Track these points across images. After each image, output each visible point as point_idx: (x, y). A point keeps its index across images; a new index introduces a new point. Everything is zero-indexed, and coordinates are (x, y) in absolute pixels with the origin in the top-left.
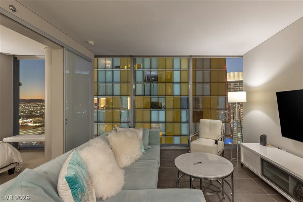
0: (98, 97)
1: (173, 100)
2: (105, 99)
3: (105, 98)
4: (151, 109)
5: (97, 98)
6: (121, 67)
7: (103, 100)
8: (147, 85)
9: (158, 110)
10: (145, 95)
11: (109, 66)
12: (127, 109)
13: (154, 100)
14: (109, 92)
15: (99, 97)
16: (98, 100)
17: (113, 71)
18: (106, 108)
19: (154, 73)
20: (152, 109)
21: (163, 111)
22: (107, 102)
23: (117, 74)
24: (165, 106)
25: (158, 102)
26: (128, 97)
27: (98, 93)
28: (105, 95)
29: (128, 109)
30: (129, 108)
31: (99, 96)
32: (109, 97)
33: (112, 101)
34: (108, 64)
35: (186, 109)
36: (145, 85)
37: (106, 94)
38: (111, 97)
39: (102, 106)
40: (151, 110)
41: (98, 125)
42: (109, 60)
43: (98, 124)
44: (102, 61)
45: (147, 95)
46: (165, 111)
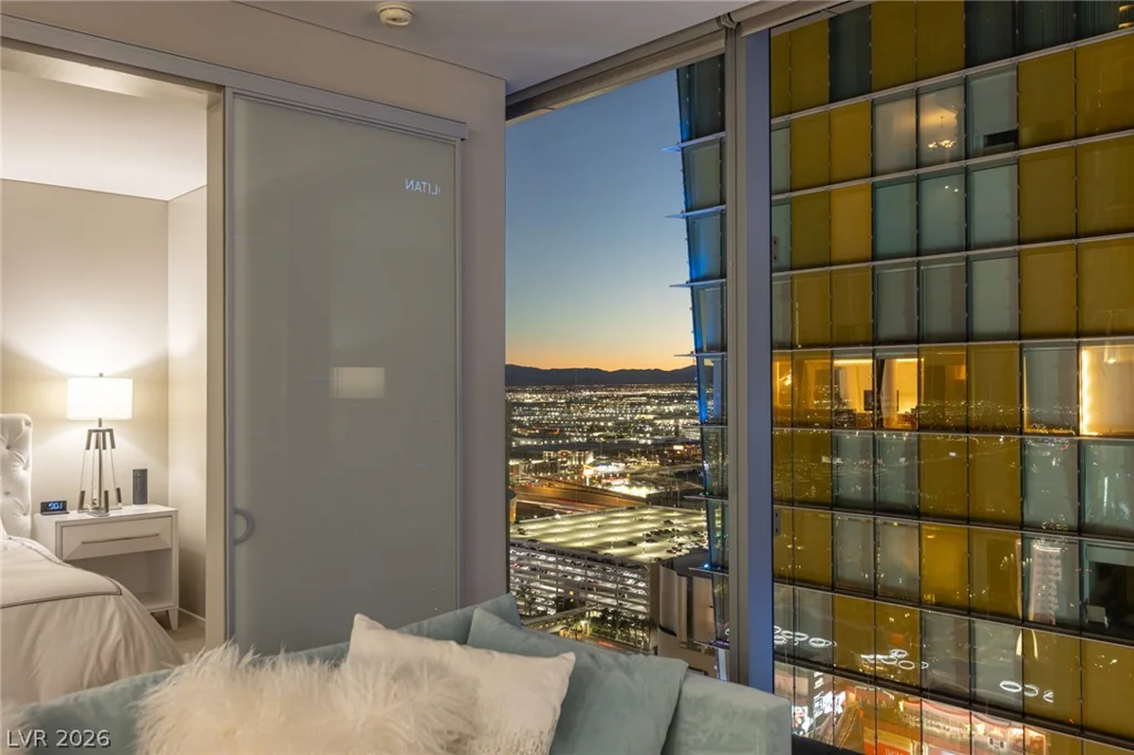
0: (874, 352)
2: (919, 363)
3: (919, 357)
5: (873, 358)
6: (1025, 135)
7: (905, 369)
11: (947, 143)
12: (1076, 432)
14: (940, 318)
15: (882, 351)
16: (880, 369)
17: (967, 172)
18: (918, 422)
22: (932, 383)
23: (995, 188)
26: (1079, 346)
27: (875, 327)
28: (916, 339)
29: (1085, 430)
30: (1091, 427)
31: (880, 343)
32: (943, 352)
33: (963, 376)
34: (939, 133)
37: (925, 332)
38: (956, 350)
39: (907, 405)
41: (881, 529)
42: (942, 105)
43: (880, 519)
44: (898, 120)
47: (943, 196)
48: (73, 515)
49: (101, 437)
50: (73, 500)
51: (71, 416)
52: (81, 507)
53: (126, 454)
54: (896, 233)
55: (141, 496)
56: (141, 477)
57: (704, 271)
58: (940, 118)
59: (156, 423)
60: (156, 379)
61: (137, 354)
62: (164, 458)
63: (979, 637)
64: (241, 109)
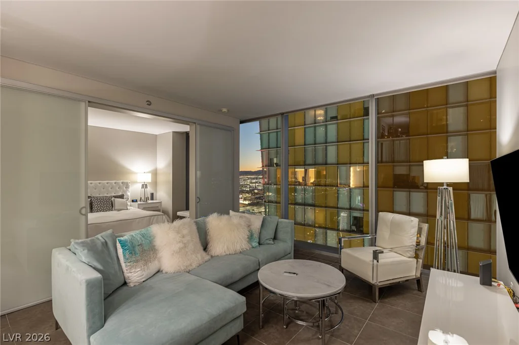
0: (305, 167)
2: (315, 170)
4: (393, 188)
5: (304, 169)
6: (339, 118)
7: (312, 172)
8: (386, 142)
9: (410, 191)
10: (382, 162)
11: (322, 118)
12: (349, 186)
13: (401, 170)
14: (320, 159)
15: (307, 167)
16: (306, 171)
17: (326, 126)
18: (316, 184)
19: (400, 119)
20: (397, 188)
21: (422, 193)
22: (318, 175)
23: (332, 129)
25: (408, 175)
26: (350, 166)
27: (305, 161)
28: (314, 164)
29: (351, 186)
30: (353, 185)
31: (306, 165)
32: (321, 167)
33: (325, 173)
34: (320, 115)
35: (482, 190)
36: (382, 144)
37: (316, 163)
38: (323, 167)
39: (312, 180)
40: (394, 191)
41: (306, 210)
43: (306, 207)
44: (311, 113)
45: (386, 162)
46: (427, 192)
47: (321, 131)
48: (139, 202)
49: (145, 186)
50: (139, 200)
51: (138, 181)
52: (140, 201)
53: (149, 190)
54: (310, 139)
55: (152, 199)
56: (152, 195)
57: (264, 147)
58: (320, 112)
59: (155, 183)
60: (155, 173)
61: (150, 168)
62: (156, 190)
63: (328, 234)
64: (198, 126)
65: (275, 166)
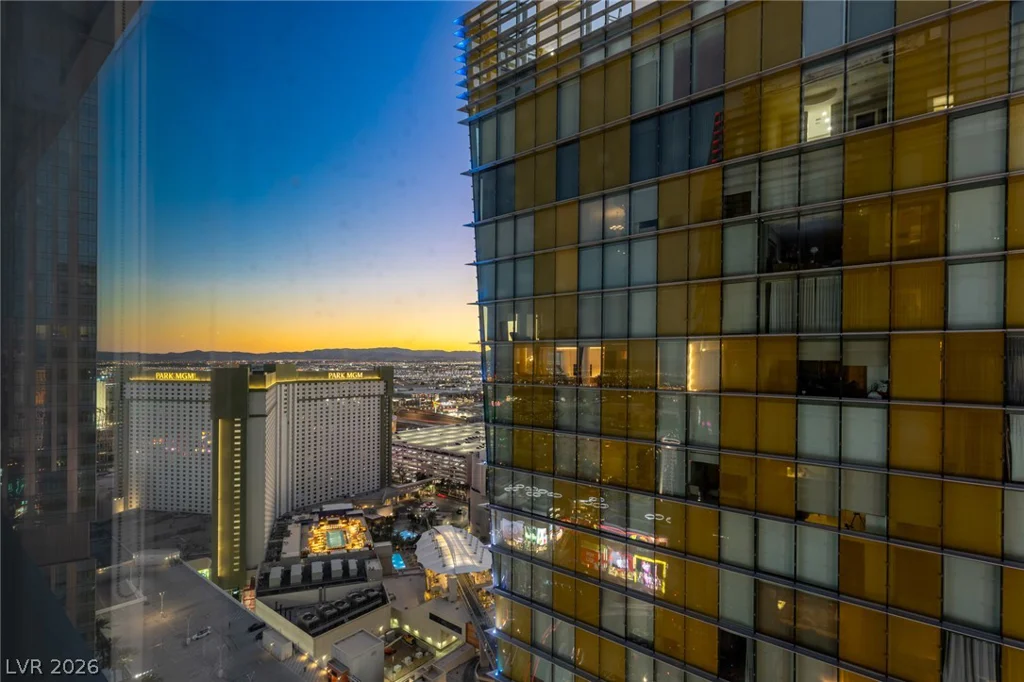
0: (577, 343)
1: (944, 355)
2: (602, 349)
3: (602, 346)
4: (798, 393)
5: (577, 346)
6: (661, 223)
7: (594, 353)
8: (781, 284)
9: (841, 405)
10: (767, 330)
11: (620, 227)
12: (685, 389)
13: (819, 351)
14: (615, 325)
15: (582, 343)
16: (580, 353)
17: (630, 243)
18: (599, 381)
20: (806, 395)
21: (875, 410)
22: (609, 361)
23: (645, 255)
24: (887, 382)
25: (839, 364)
26: (688, 341)
27: (578, 329)
28: (601, 338)
29: (690, 389)
30: (693, 386)
31: (582, 338)
32: (615, 344)
33: (626, 357)
34: (615, 221)
36: (768, 286)
37: (606, 331)
38: (622, 343)
39: (596, 374)
40: (798, 402)
41: (580, 443)
42: (618, 205)
43: (580, 437)
44: (592, 213)
45: (780, 331)
46: (888, 407)
47: (617, 255)
54: (591, 278)
57: (486, 296)
58: (616, 212)
63: (632, 502)
65: (510, 339)
